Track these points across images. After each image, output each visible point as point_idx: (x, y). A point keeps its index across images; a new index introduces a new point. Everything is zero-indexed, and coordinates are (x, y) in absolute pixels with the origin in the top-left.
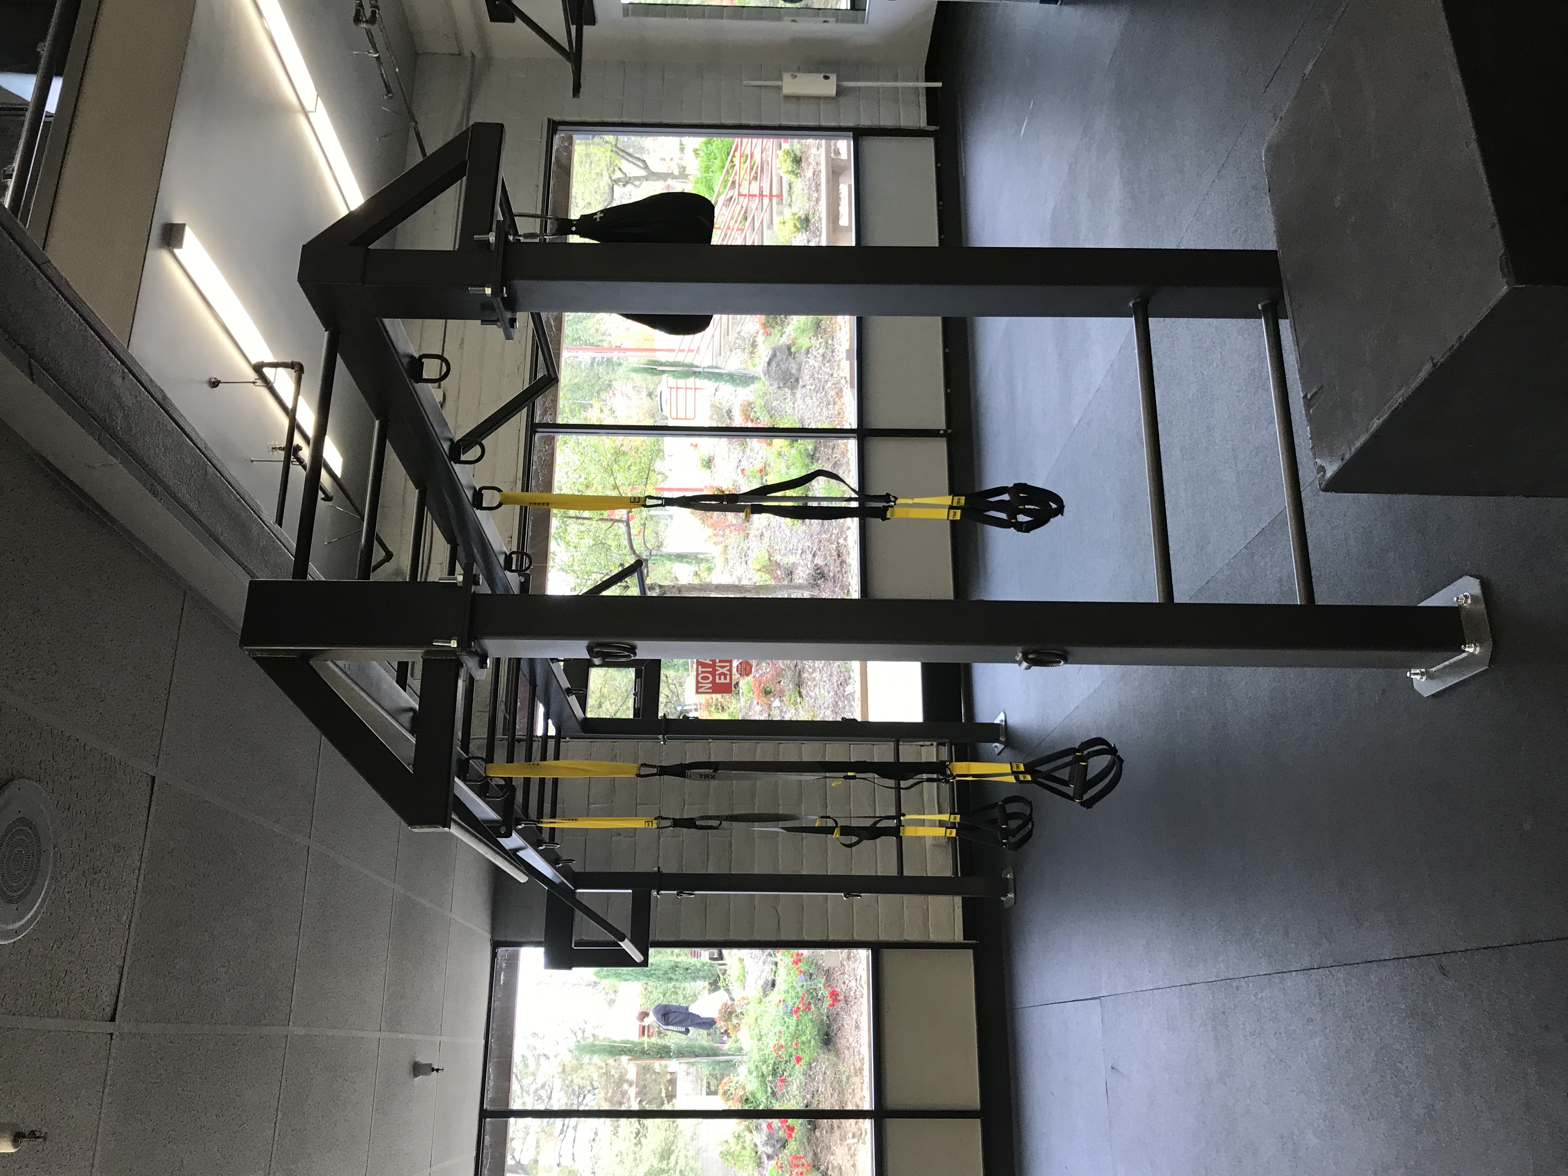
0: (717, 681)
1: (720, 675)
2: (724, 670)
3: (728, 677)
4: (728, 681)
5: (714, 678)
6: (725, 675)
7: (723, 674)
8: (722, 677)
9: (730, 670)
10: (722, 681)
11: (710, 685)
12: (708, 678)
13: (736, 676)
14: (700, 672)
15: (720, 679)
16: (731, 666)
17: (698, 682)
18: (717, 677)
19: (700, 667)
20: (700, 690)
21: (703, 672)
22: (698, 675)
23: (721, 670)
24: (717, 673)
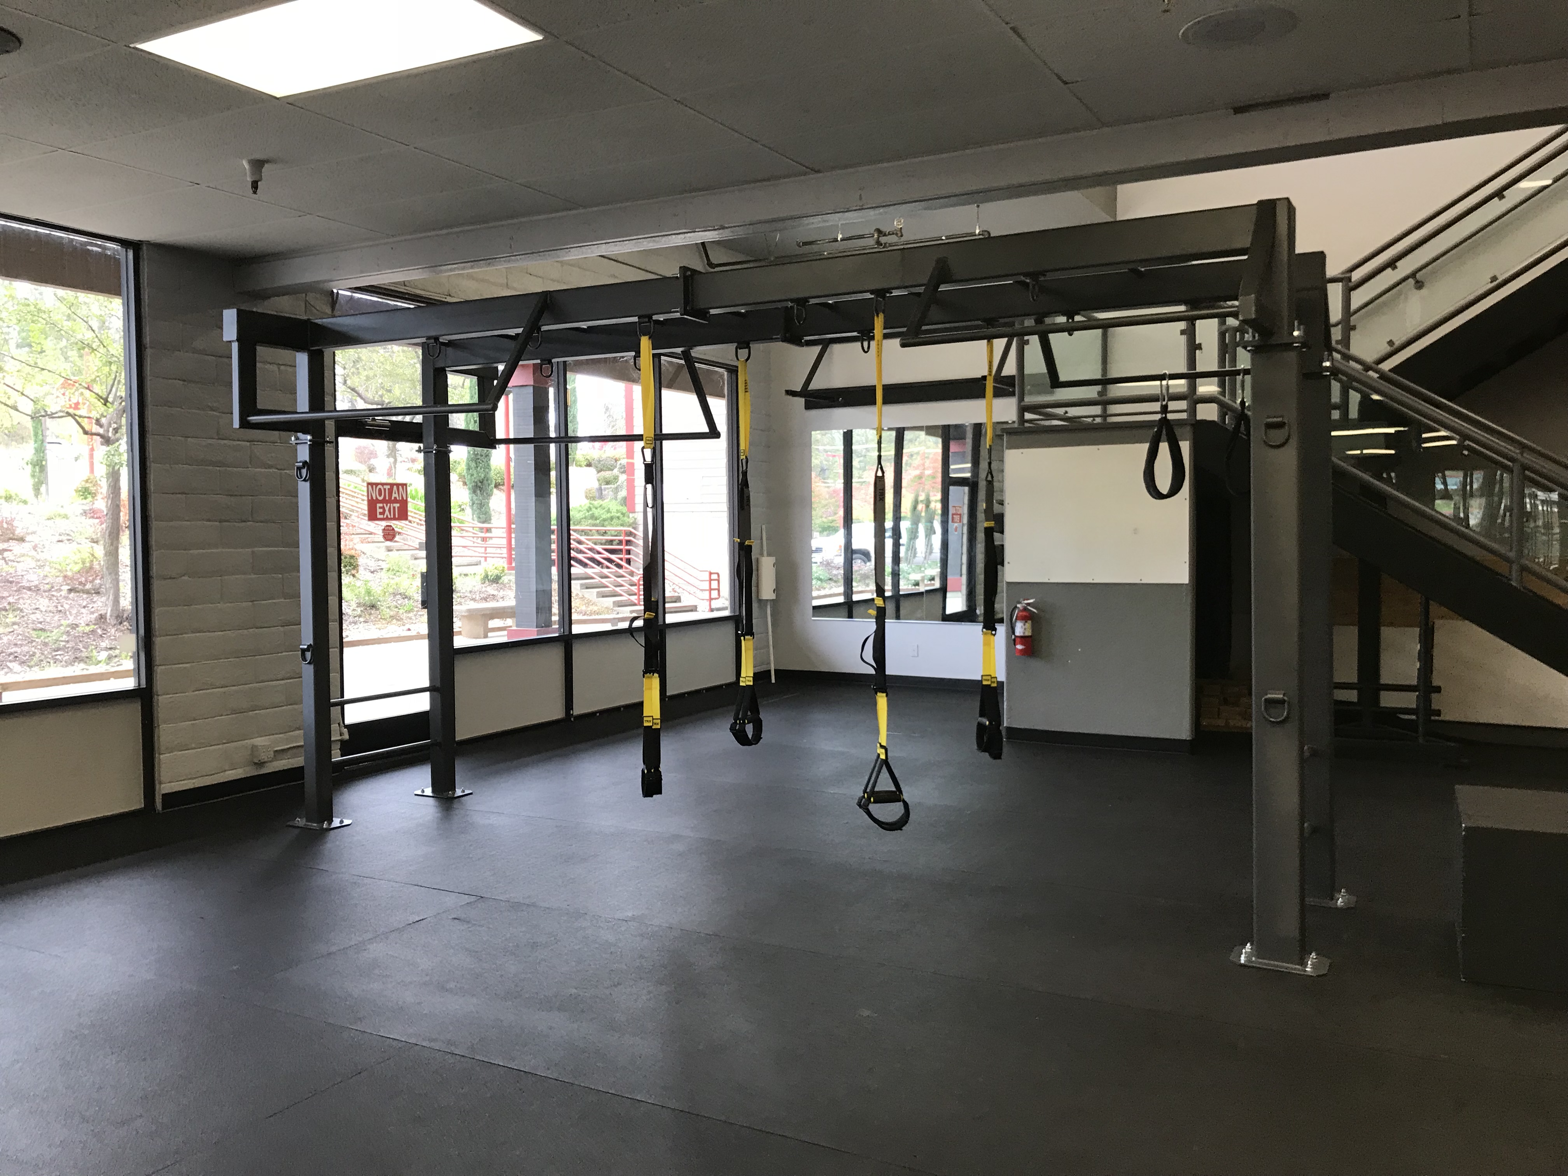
0: (379, 505)
1: (383, 508)
2: (387, 512)
3: (381, 516)
4: (379, 516)
5: (380, 502)
6: (383, 513)
7: (384, 511)
8: (381, 510)
9: (387, 519)
10: (379, 510)
11: (374, 498)
12: (380, 495)
13: (384, 524)
14: (385, 487)
15: (380, 508)
16: (391, 519)
17: (377, 484)
18: (381, 505)
19: (389, 487)
20: (370, 486)
21: (385, 489)
22: (383, 484)
23: (387, 509)
24: (385, 505)
